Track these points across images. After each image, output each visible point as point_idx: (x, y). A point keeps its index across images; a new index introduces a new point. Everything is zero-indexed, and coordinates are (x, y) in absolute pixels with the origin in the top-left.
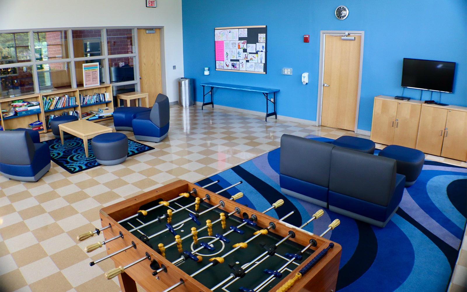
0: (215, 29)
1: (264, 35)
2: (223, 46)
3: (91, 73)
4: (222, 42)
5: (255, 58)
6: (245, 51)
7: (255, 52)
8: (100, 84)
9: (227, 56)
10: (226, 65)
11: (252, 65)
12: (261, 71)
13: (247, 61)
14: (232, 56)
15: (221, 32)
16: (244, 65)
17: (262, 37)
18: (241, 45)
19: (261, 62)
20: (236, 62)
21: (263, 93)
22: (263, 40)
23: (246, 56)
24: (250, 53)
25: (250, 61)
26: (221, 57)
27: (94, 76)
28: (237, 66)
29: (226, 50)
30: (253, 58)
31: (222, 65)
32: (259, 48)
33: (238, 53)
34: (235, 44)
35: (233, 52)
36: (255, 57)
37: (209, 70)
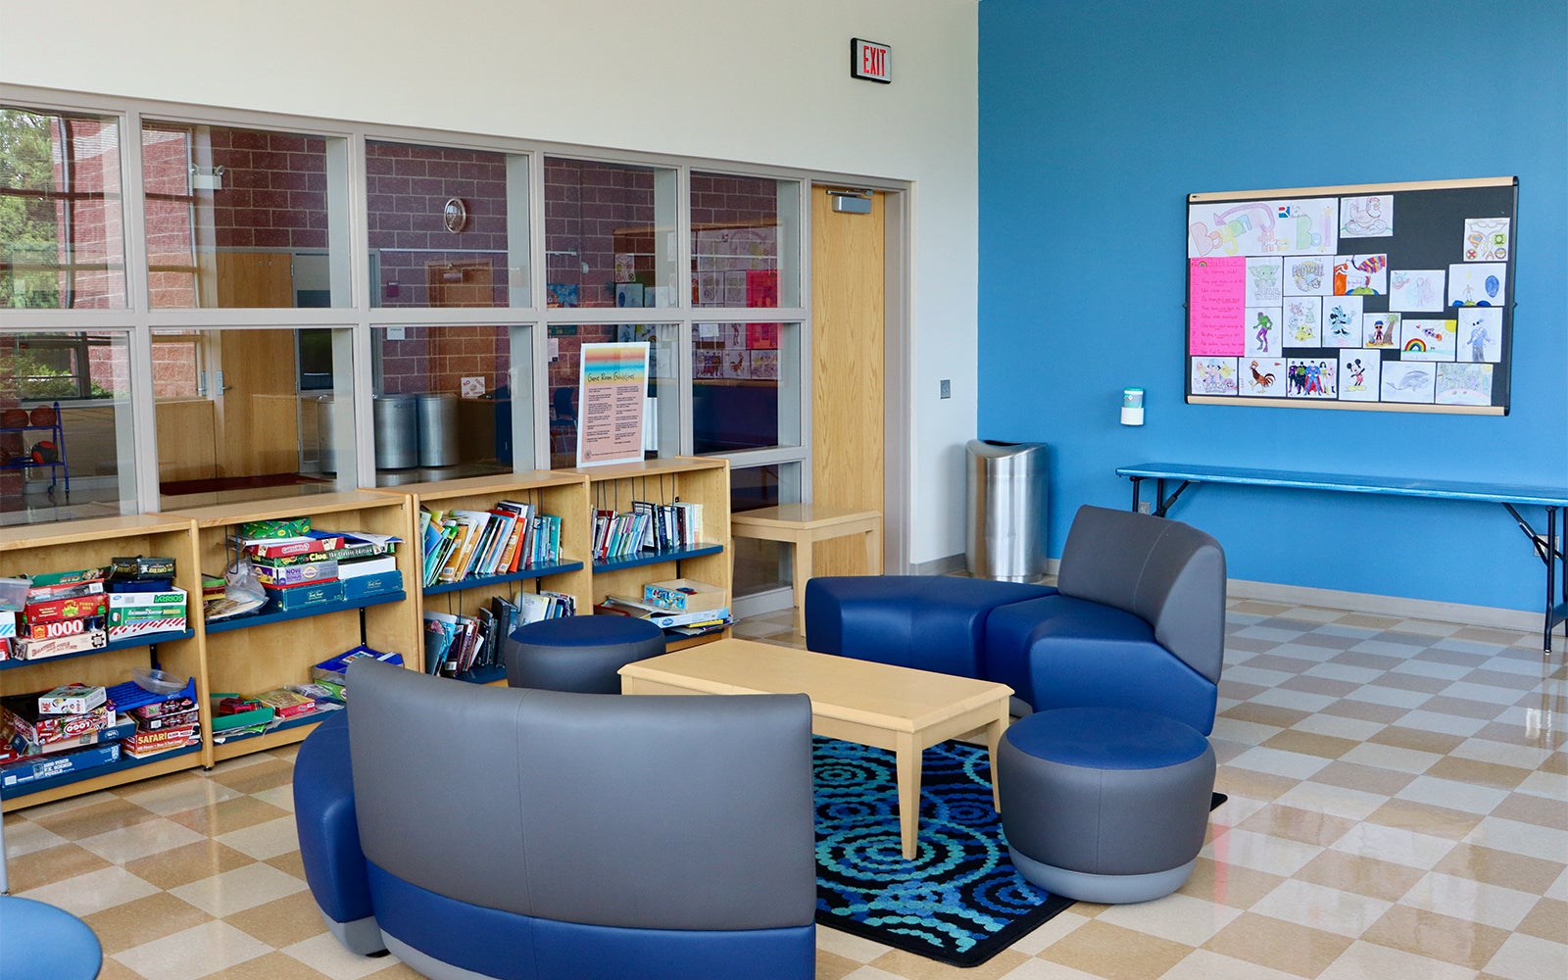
0: (1191, 199)
1: (1500, 226)
2: (1242, 282)
3: (614, 393)
4: (1234, 268)
5: (1438, 336)
6: (1376, 303)
7: (1441, 309)
8: (645, 459)
9: (1264, 332)
10: (1256, 375)
11: (1419, 375)
12: (1478, 399)
13: (1389, 355)
14: (1295, 332)
15: (1228, 213)
16: (1370, 376)
17: (1484, 234)
18: (1355, 278)
19: (1478, 359)
20: (1318, 361)
21: (1507, 505)
22: (1496, 247)
23: (1384, 331)
24: (1406, 316)
25: (1403, 355)
26: (1222, 337)
27: (625, 414)
28: (1327, 382)
29: (1255, 303)
30: (1429, 341)
31: (1225, 376)
32: (1469, 289)
33: (1333, 316)
34: (1318, 270)
35: (1305, 311)
36: (1436, 332)
37: (1144, 401)
